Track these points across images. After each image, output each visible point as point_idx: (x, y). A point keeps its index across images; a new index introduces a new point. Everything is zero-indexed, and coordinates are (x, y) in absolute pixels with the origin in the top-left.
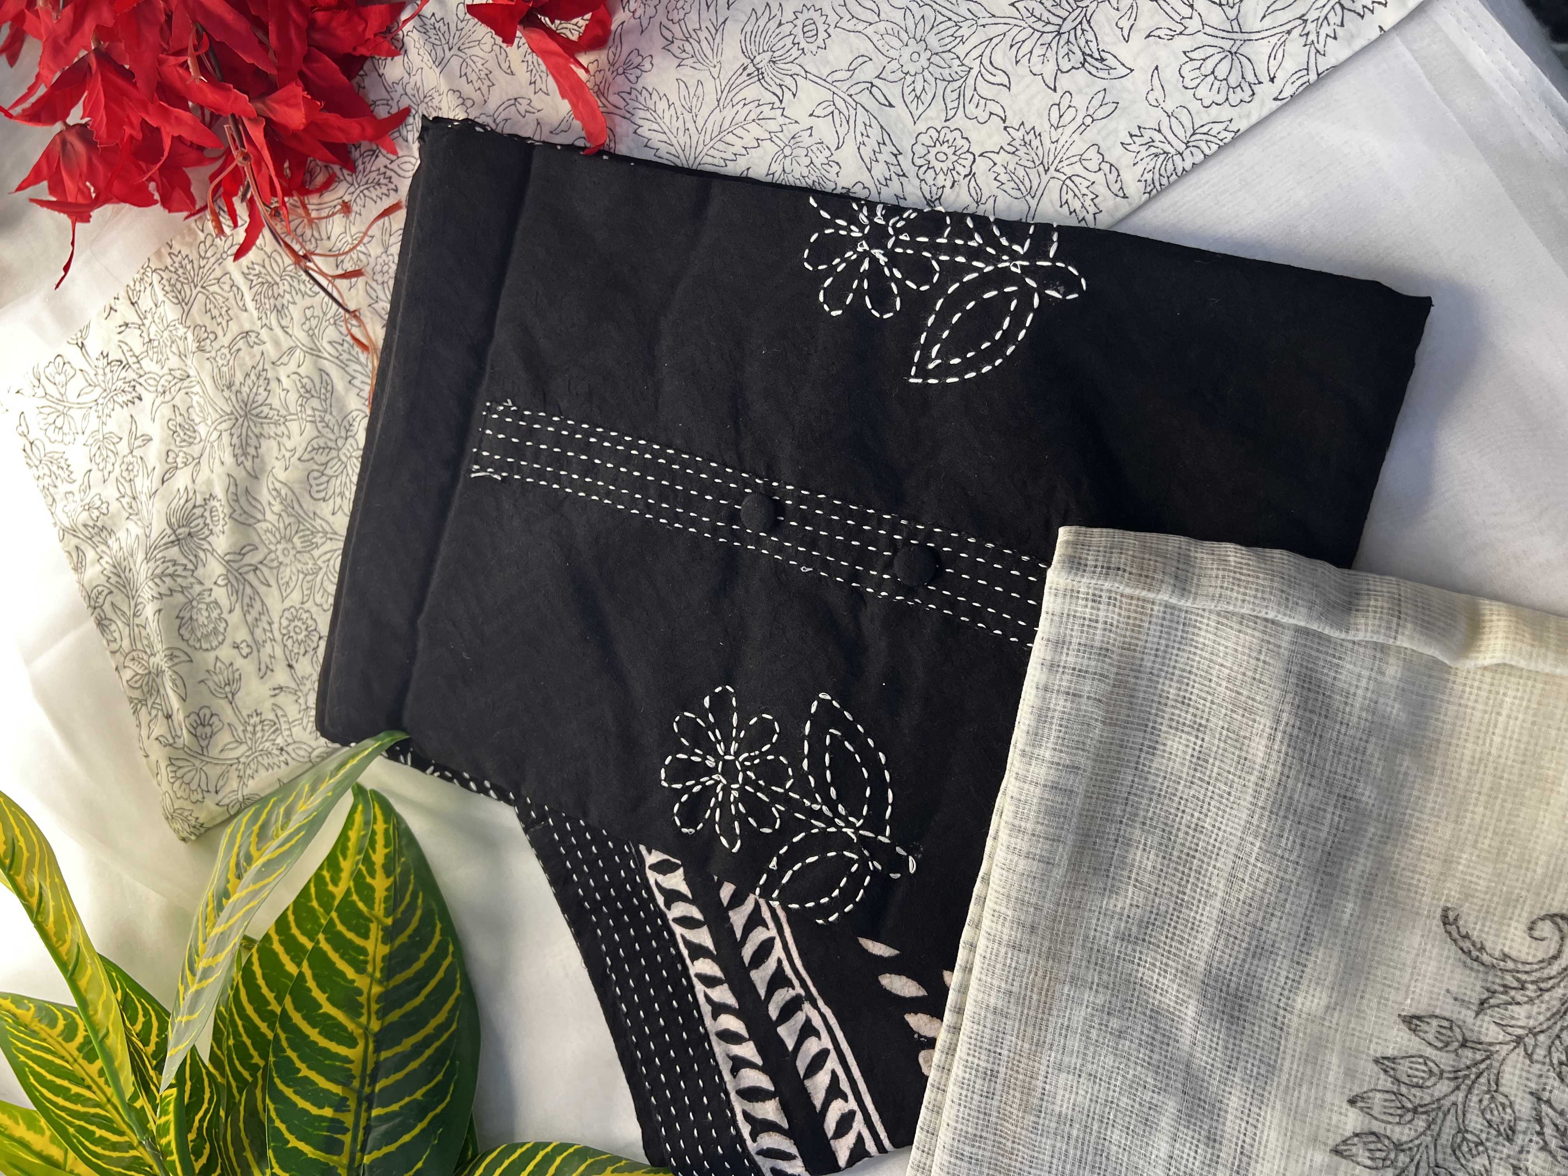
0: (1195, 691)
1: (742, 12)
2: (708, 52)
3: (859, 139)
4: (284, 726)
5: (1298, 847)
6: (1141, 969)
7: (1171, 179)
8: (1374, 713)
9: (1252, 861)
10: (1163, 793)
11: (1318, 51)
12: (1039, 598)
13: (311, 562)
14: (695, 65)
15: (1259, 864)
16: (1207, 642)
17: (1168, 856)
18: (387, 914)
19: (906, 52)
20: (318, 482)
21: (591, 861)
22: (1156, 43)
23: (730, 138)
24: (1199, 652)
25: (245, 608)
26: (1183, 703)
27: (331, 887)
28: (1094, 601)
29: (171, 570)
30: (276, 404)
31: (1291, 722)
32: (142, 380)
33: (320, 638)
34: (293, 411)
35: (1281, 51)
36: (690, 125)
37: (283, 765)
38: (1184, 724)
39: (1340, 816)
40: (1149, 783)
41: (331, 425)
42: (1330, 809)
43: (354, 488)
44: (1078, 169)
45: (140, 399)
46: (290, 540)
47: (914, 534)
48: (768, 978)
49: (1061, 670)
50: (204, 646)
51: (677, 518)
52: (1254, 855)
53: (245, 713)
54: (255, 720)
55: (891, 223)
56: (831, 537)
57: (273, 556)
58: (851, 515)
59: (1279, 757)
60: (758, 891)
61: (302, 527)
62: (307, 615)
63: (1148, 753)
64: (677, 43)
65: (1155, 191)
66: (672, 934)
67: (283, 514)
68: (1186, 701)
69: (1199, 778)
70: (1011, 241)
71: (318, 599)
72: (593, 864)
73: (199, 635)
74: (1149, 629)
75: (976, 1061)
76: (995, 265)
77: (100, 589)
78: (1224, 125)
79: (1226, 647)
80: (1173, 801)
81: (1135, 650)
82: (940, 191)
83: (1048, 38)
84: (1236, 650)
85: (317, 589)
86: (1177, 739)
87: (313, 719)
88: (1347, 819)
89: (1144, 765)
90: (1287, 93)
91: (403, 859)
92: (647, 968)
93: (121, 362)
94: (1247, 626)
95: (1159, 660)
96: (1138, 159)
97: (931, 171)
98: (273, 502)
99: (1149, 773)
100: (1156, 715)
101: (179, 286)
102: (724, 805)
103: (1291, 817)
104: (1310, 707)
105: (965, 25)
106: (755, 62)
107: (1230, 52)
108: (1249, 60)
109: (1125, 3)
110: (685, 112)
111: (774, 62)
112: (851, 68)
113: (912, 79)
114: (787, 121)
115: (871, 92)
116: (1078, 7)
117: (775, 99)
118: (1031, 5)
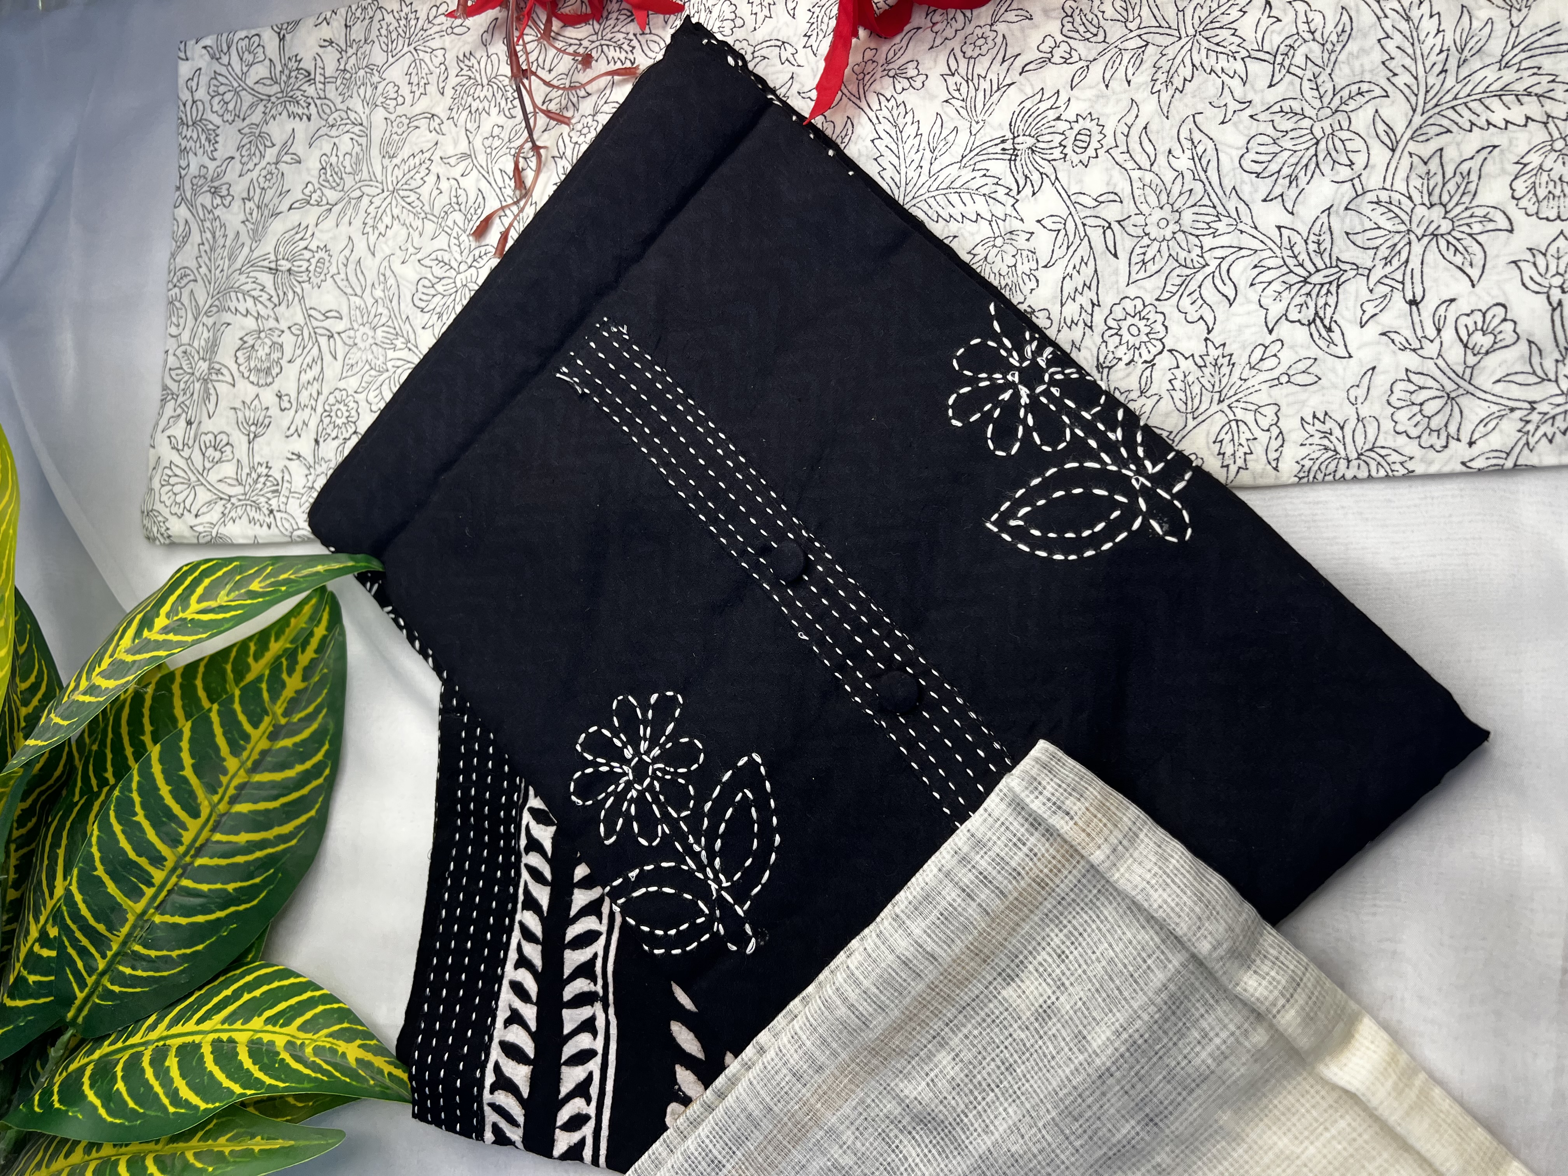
0: (1076, 953)
1: (1032, 85)
2: (979, 106)
3: (1070, 269)
4: (285, 492)
5: (1086, 1137)
6: (893, 1156)
7: (1327, 478)
8: (1218, 1065)
9: (1040, 1125)
10: (998, 1021)
11: (1527, 444)
12: (989, 790)
13: (382, 359)
14: (961, 110)
15: (1044, 1132)
16: (1110, 918)
17: (970, 1077)
18: (286, 714)
19: (1158, 214)
20: (425, 290)
21: (483, 773)
22: (1387, 344)
23: (954, 198)
24: (1098, 922)
25: (304, 366)
26: (1059, 956)
27: (251, 660)
28: (1032, 824)
29: (255, 293)
30: (425, 198)
31: (1141, 1031)
32: (318, 102)
33: (355, 432)
34: (436, 213)
35: (1494, 422)
36: (925, 164)
37: (265, 526)
38: (1050, 975)
39: (1138, 1134)
40: (991, 1006)
41: (462, 247)
42: (1133, 1123)
43: (453, 316)
44: (1249, 417)
45: (309, 119)
46: (374, 329)
47: (914, 664)
48: (578, 963)
49: (969, 867)
50: (252, 378)
51: (715, 521)
52: (1044, 1121)
53: (257, 459)
54: (263, 470)
55: (1052, 370)
56: (840, 621)
57: (352, 333)
58: (869, 613)
59: (1113, 1055)
60: (608, 889)
61: (390, 323)
62: (355, 405)
63: (1004, 980)
64: (957, 78)
65: (1305, 480)
66: (518, 874)
67: (380, 301)
68: (1063, 957)
69: (1036, 1029)
70: (1148, 455)
71: (371, 397)
72: (482, 777)
73: (252, 365)
74: (1066, 877)
75: (711, 1146)
76: (1120, 468)
77: (188, 272)
78: (1404, 459)
79: (1124, 933)
80: (1002, 1033)
81: (1043, 888)
82: (1115, 361)
83: (1292, 278)
84: (1130, 942)
85: (375, 387)
86: (1036, 983)
87: (312, 500)
88: (1142, 1139)
89: (995, 988)
90: (1477, 464)
91: (325, 671)
92: (481, 892)
93: (309, 74)
94: (1152, 927)
95: (1060, 908)
96: (1307, 442)
97: (1117, 338)
98: (376, 286)
99: (995, 997)
100: (1031, 953)
101: (394, 35)
102: (620, 797)
103: (1095, 1108)
104: (1166, 1027)
105: (1225, 220)
106: (1016, 141)
107: (1448, 395)
108: (1461, 412)
109: (1382, 290)
110: (928, 150)
111: (1033, 151)
112: (1099, 199)
113: (1149, 242)
114: (1014, 214)
115: (1104, 233)
116: (1337, 266)
117: (1014, 187)
118: (1295, 238)
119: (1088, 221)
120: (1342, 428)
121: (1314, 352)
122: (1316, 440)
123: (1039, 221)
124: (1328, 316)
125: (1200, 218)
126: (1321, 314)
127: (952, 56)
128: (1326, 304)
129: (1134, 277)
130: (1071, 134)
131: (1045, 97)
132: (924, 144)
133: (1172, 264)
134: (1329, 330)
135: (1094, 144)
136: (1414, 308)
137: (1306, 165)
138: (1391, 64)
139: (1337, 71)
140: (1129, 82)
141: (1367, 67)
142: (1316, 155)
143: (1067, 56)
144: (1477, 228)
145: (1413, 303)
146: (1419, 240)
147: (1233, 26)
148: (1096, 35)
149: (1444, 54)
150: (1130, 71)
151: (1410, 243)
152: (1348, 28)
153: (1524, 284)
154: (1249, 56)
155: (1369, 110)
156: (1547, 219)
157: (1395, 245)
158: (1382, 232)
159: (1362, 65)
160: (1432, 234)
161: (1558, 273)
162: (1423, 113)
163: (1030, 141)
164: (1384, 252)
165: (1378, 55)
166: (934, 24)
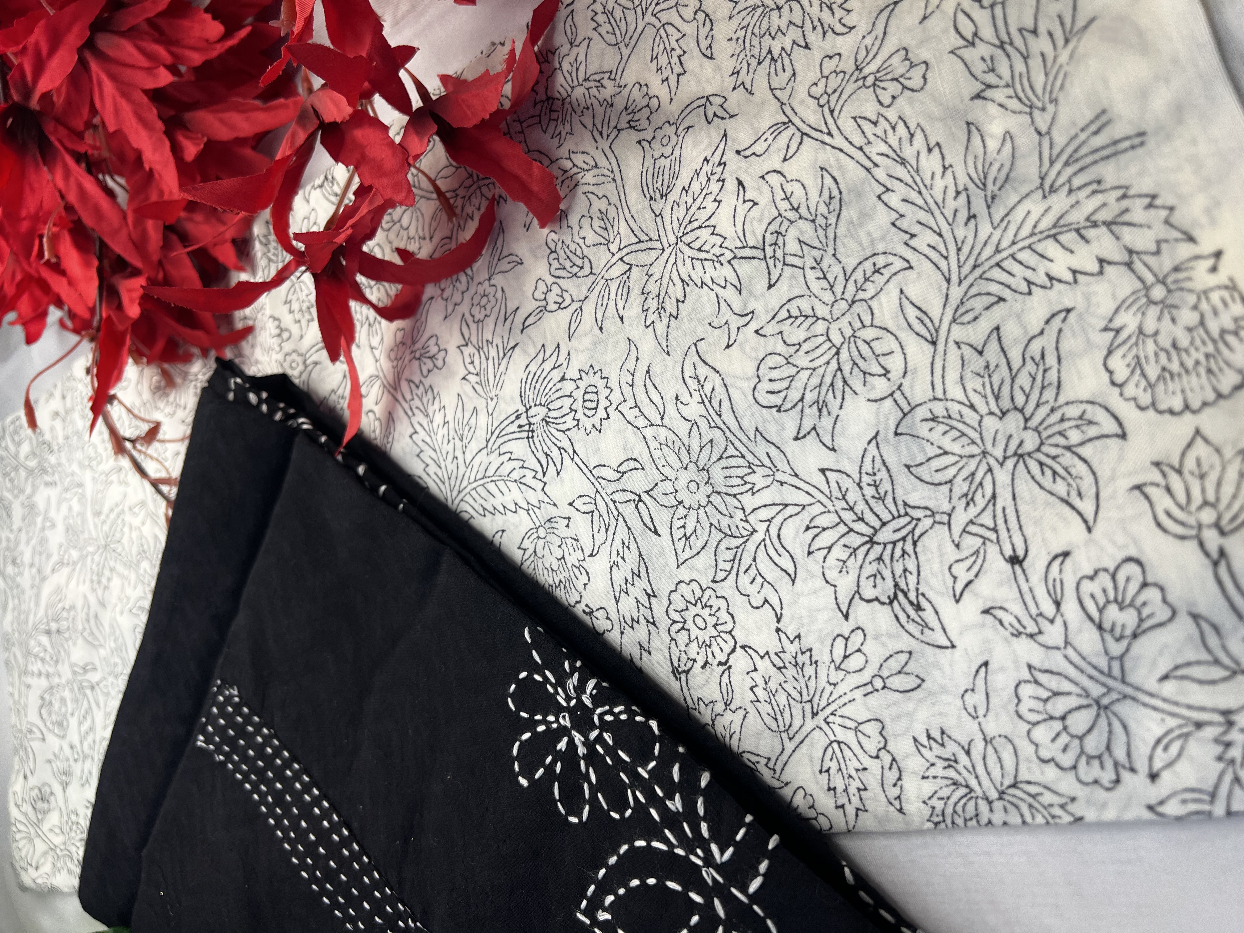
1: (533, 343)
2: (491, 378)
7: (970, 824)
11: (1237, 779)
14: (477, 387)
22: (994, 627)
23: (492, 487)
25: (81, 718)
29: (41, 655)
35: (1178, 744)
44: (851, 738)
50: (56, 731)
53: (70, 806)
55: (599, 711)
64: (470, 348)
65: (943, 826)
70: (713, 835)
73: (54, 719)
76: (687, 853)
78: (1063, 800)
83: (854, 539)
90: (1171, 810)
96: (930, 774)
97: (685, 634)
105: (760, 471)
106: (531, 413)
107: (1097, 702)
108: (1125, 727)
109: (971, 543)
110: (457, 439)
111: (547, 423)
112: (622, 469)
113: (685, 512)
114: (547, 500)
115: (637, 507)
116: (907, 514)
117: (539, 469)
118: (847, 483)
119: (618, 497)
120: (968, 753)
121: (905, 642)
122: (939, 770)
123: (571, 504)
124: (912, 586)
125: (733, 472)
126: (902, 585)
127: (464, 323)
128: (905, 570)
129: (682, 557)
130: (579, 395)
131: (547, 355)
132: (452, 433)
133: (717, 536)
134: (918, 608)
135: (603, 403)
136: (1017, 568)
137: (832, 385)
138: (904, 224)
139: (841, 250)
140: (622, 319)
141: (876, 234)
142: (840, 369)
143: (560, 300)
144: (1075, 437)
145: (1015, 560)
146: (1002, 464)
147: (712, 222)
148: (582, 268)
149: (963, 198)
150: (620, 304)
151: (990, 470)
152: (835, 193)
153: (1159, 525)
154: (735, 257)
155: (892, 290)
156: (1171, 412)
157: (973, 474)
158: (952, 459)
159: (869, 234)
160: (1015, 454)
161: (1206, 503)
162: (960, 282)
163: (543, 411)
164: (960, 487)
165: (883, 217)
166: (443, 290)
